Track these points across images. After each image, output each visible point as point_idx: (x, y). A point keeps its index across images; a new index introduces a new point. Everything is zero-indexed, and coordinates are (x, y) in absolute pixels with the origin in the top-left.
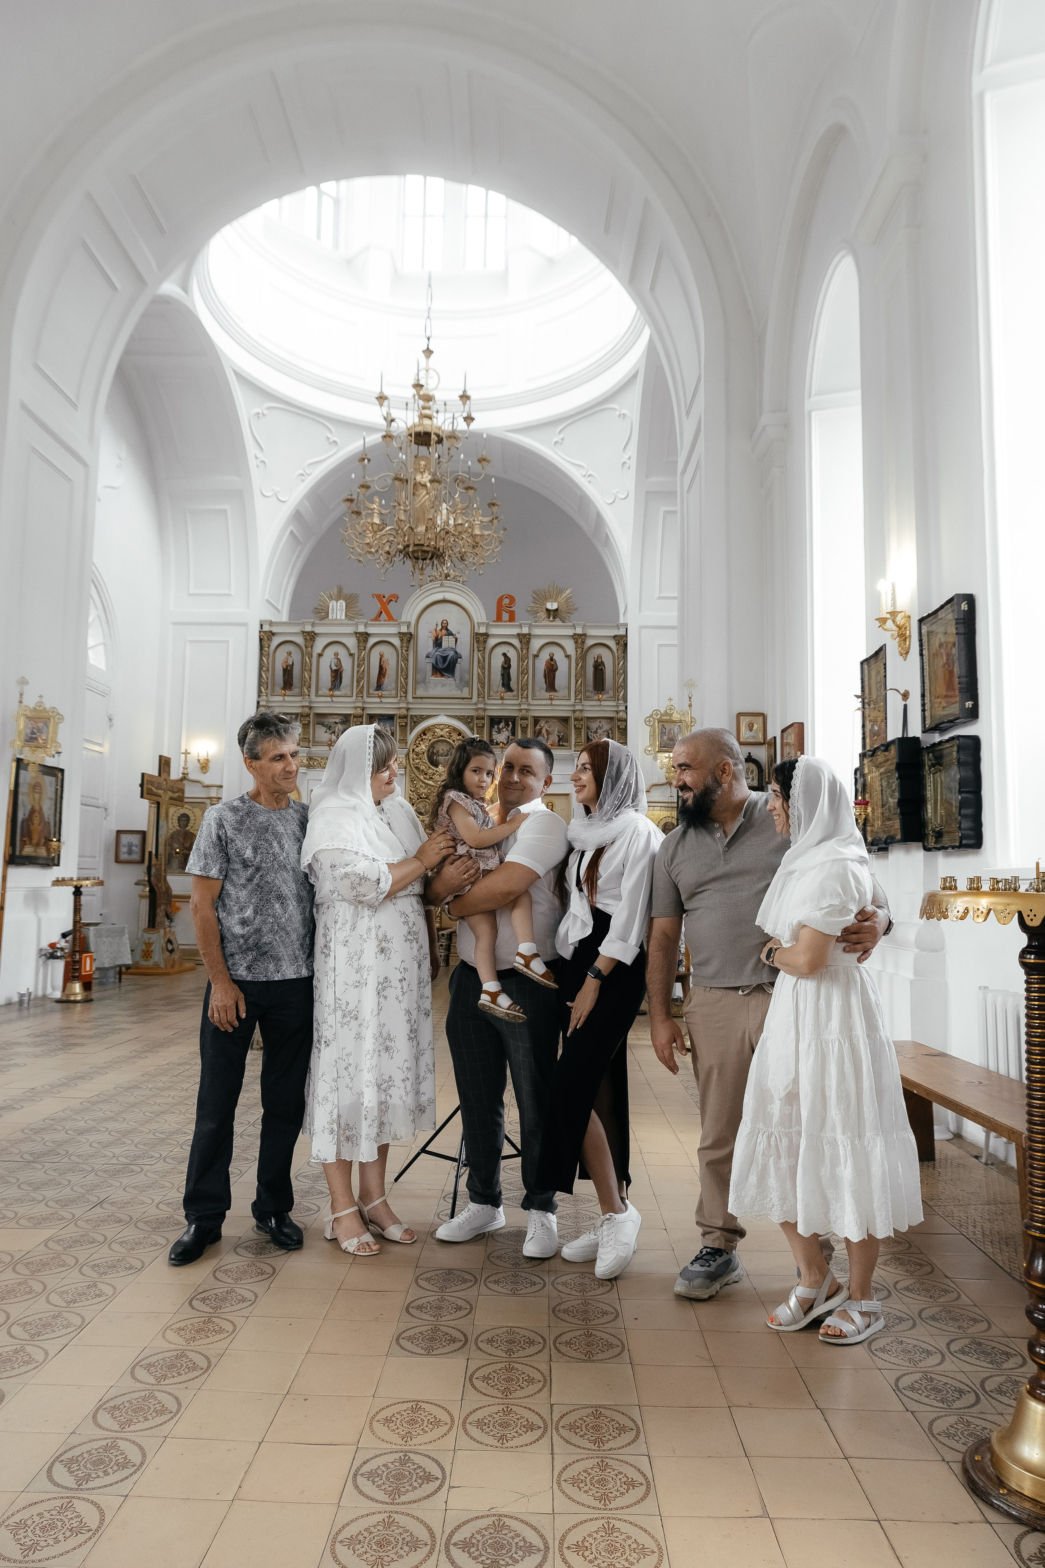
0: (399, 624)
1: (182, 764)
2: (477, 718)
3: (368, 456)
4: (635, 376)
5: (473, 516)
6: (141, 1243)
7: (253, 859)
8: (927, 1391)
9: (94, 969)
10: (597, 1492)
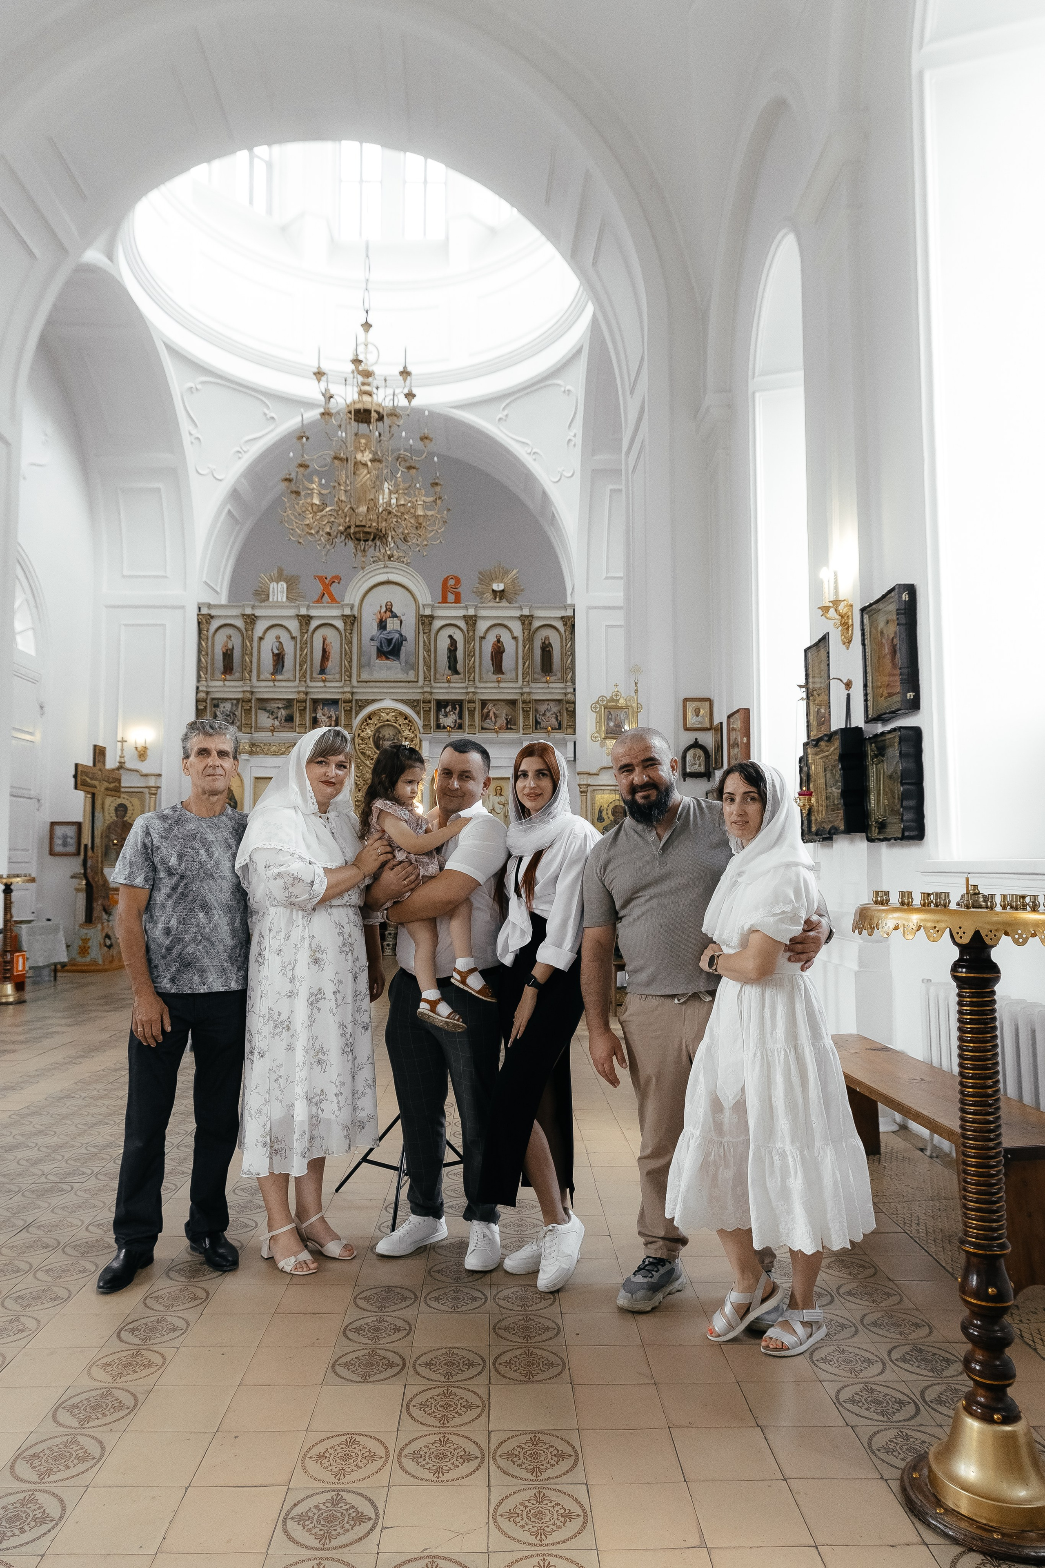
0: (342, 607)
1: (119, 753)
2: (423, 702)
3: (307, 434)
4: (579, 351)
5: (416, 496)
6: (68, 1270)
7: (177, 867)
8: (868, 1403)
9: (27, 968)
10: (533, 1527)
